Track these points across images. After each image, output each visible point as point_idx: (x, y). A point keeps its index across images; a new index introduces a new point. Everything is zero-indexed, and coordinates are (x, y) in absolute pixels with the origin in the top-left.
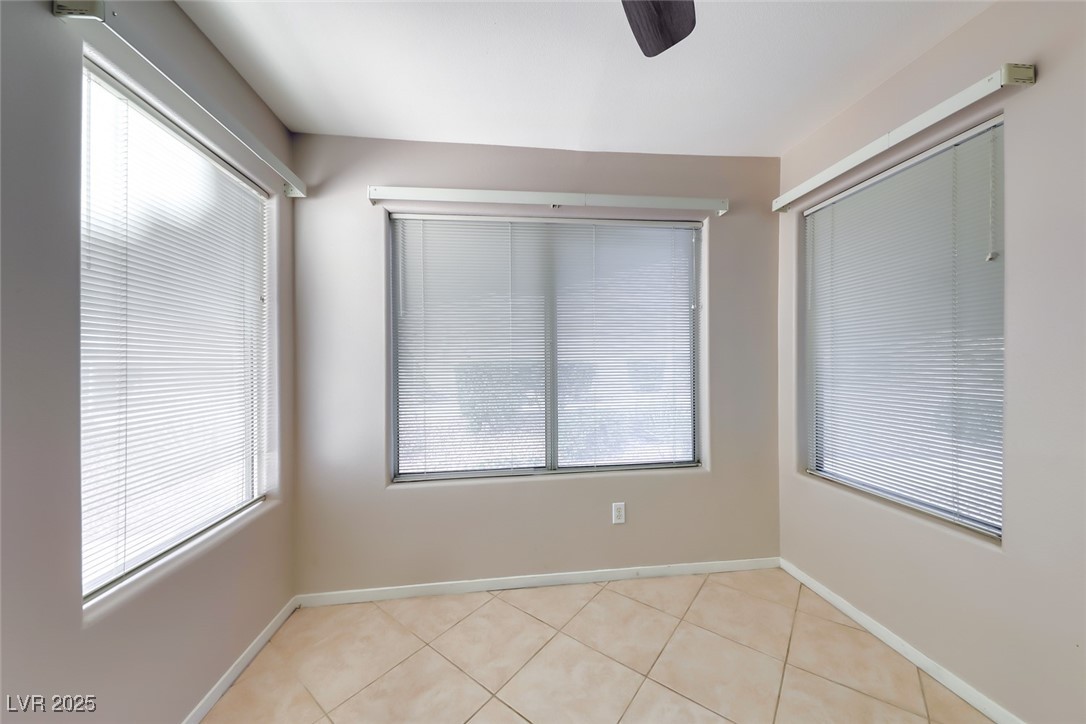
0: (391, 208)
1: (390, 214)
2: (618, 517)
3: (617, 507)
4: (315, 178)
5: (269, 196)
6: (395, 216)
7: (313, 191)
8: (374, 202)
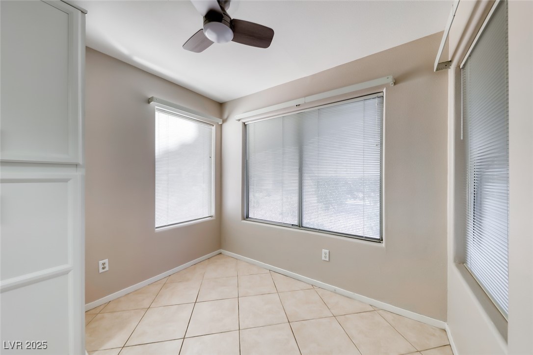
0: (244, 121)
1: (244, 123)
2: (325, 257)
3: (325, 251)
4: (225, 116)
5: (213, 125)
6: (246, 124)
7: (224, 121)
8: (239, 120)
